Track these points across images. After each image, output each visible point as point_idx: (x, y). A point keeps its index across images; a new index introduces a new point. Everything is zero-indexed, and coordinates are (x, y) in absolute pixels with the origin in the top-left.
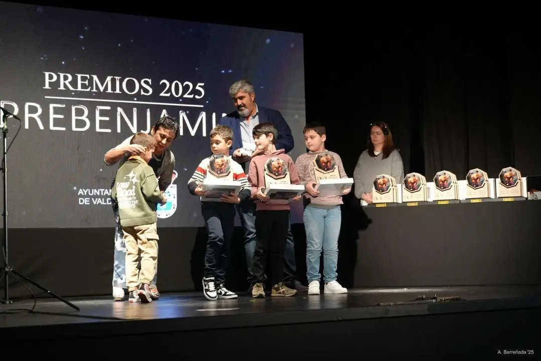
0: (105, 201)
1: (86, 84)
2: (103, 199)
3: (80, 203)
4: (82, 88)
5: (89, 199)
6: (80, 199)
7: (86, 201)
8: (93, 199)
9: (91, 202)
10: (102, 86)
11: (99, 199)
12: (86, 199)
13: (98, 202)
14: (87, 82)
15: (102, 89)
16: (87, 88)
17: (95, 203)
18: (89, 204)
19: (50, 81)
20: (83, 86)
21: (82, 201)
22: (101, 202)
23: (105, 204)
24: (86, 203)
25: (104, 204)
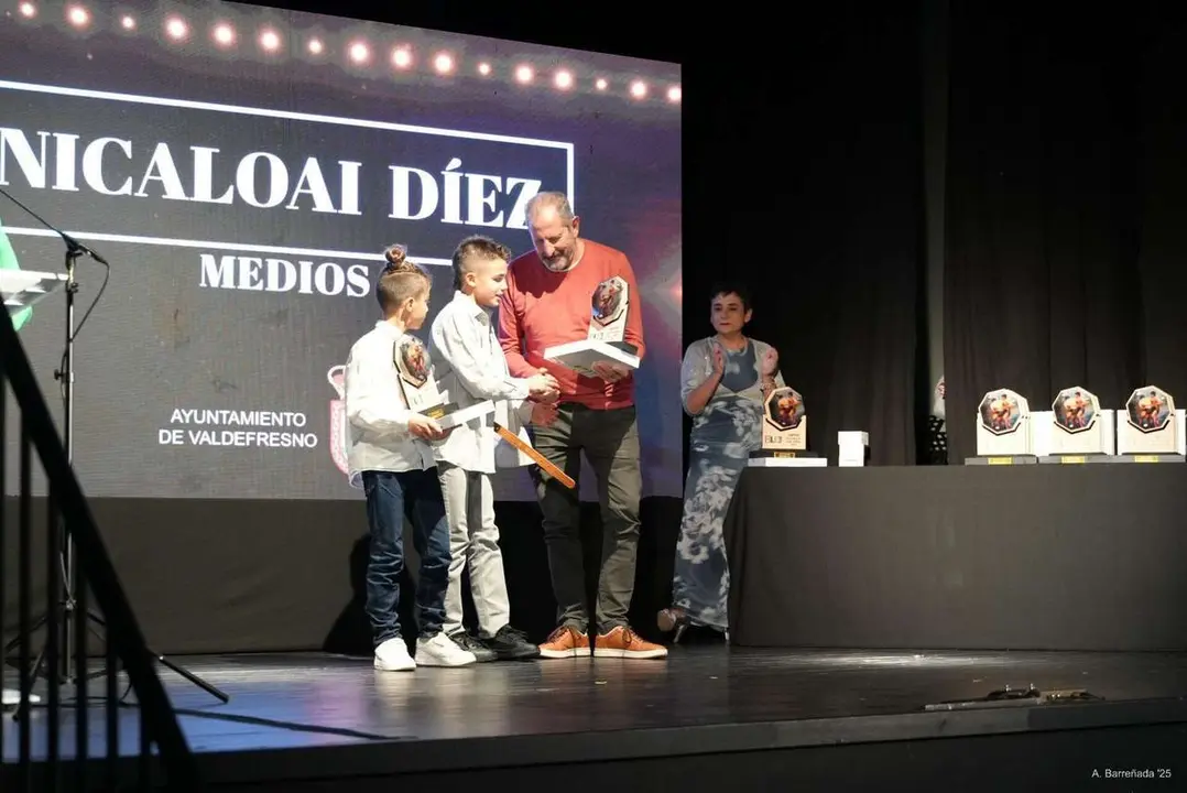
0: (218, 439)
2: (213, 433)
3: (161, 441)
5: (181, 431)
6: (161, 432)
7: (174, 437)
8: (191, 433)
9: (186, 438)
11: (205, 433)
12: (175, 432)
13: (203, 440)
17: (194, 442)
18: (181, 443)
21: (165, 437)
22: (208, 439)
23: (219, 444)
24: (175, 442)
25: (215, 443)
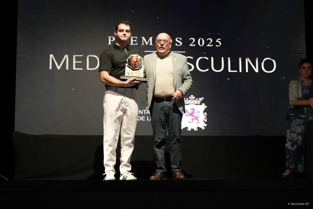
1: (135, 41)
4: (133, 44)
10: (147, 42)
14: (136, 41)
15: (147, 43)
16: (136, 43)
19: (112, 40)
20: (134, 42)
